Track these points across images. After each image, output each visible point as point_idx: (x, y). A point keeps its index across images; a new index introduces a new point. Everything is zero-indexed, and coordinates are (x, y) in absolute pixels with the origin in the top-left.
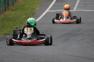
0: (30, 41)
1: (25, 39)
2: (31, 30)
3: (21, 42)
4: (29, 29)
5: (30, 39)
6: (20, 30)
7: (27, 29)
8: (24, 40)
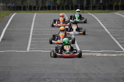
0: (69, 55)
1: (66, 53)
2: (68, 47)
3: (63, 56)
4: (67, 46)
5: (68, 53)
6: (60, 47)
7: (66, 47)
8: (64, 54)
